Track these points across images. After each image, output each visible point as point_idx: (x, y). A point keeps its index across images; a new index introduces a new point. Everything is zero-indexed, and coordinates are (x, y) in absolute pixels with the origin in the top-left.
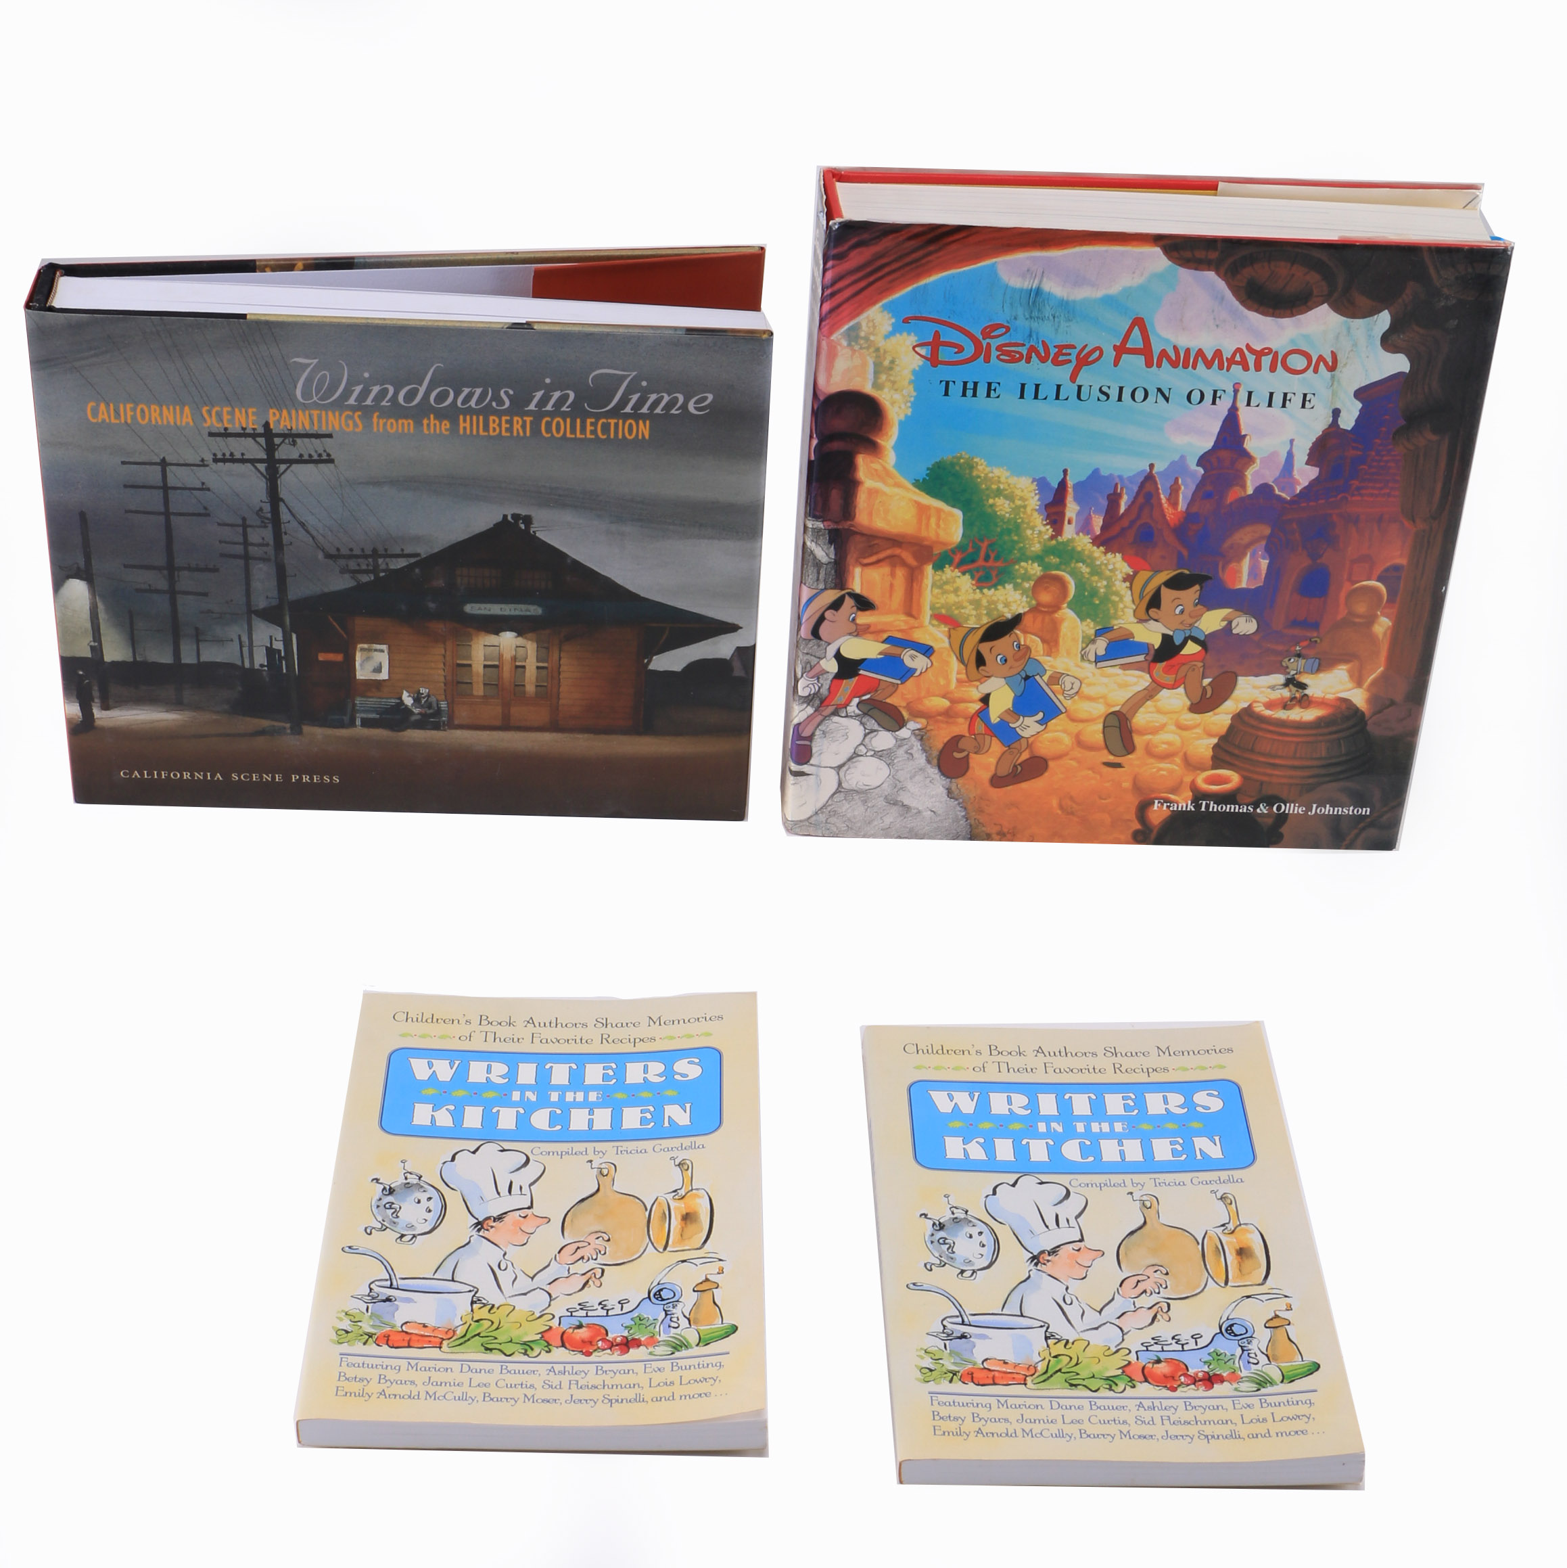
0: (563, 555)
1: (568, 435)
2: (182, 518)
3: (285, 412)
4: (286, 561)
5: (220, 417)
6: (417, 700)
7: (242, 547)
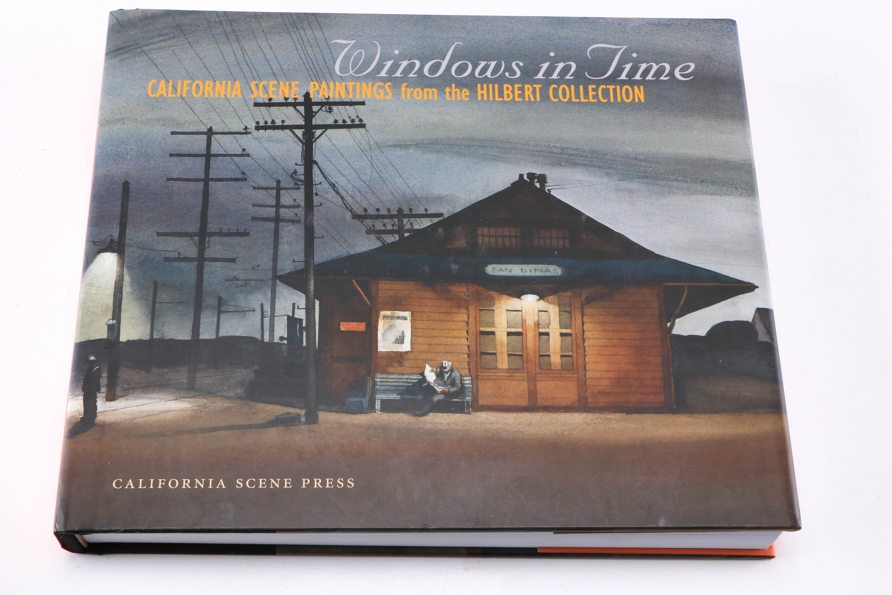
0: (577, 213)
1: (574, 100)
2: (220, 183)
3: (324, 84)
4: (315, 223)
5: (265, 89)
6: (440, 375)
7: (274, 209)
